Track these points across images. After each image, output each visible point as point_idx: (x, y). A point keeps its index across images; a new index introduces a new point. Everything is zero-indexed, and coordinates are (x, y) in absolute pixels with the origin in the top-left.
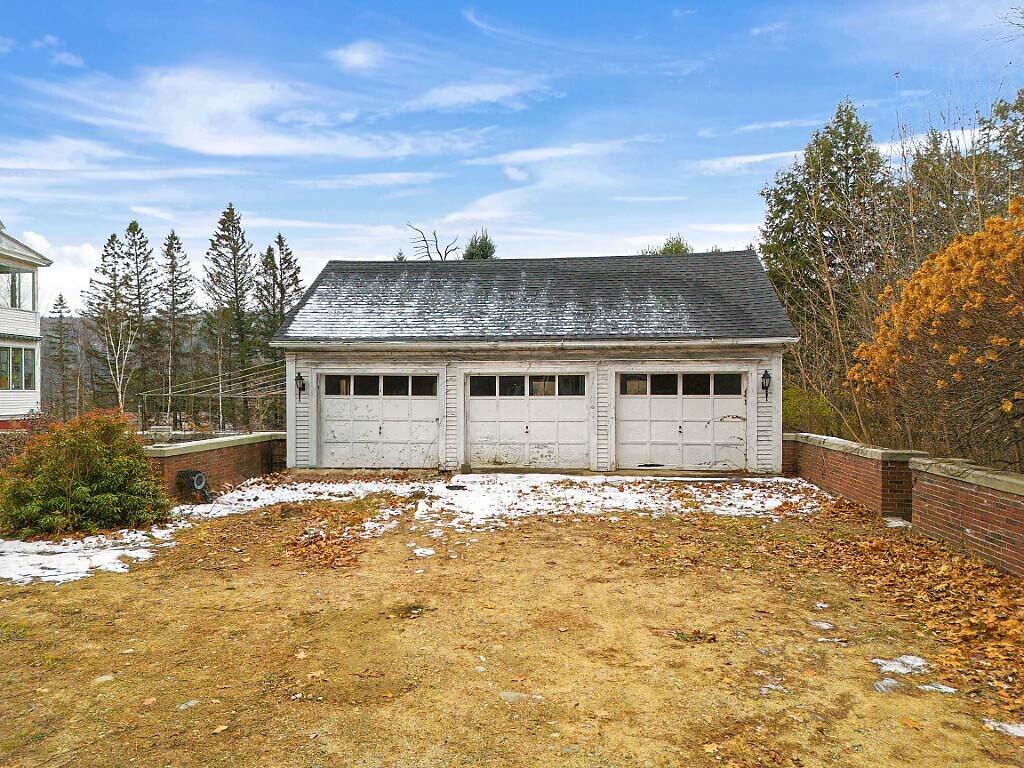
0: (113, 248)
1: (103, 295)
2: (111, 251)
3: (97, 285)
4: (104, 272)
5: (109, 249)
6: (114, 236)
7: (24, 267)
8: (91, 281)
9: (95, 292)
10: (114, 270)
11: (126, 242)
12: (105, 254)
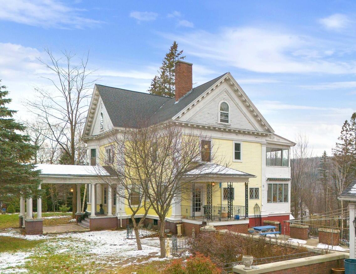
0: (346, 127)
1: (341, 150)
2: (345, 129)
3: (339, 146)
4: (342, 139)
5: (344, 128)
6: (346, 122)
7: (284, 147)
8: (337, 144)
9: (338, 149)
10: (346, 137)
11: (351, 123)
12: (342, 130)
